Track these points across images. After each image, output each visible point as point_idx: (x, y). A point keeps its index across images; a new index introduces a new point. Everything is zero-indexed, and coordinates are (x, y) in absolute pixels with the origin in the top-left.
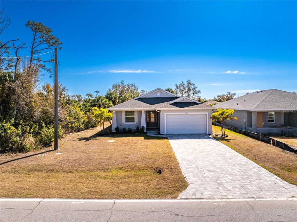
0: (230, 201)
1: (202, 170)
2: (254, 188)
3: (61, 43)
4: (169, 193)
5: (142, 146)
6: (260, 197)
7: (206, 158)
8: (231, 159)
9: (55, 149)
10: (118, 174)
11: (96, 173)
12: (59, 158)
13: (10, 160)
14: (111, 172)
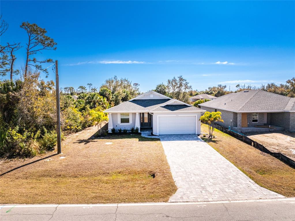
0: (210, 204)
1: (189, 174)
2: (231, 191)
3: (56, 44)
4: (162, 197)
5: (137, 149)
6: (234, 199)
7: (194, 161)
8: (215, 162)
9: (58, 153)
10: (118, 178)
11: (99, 178)
12: (64, 163)
13: (20, 166)
14: (111, 176)
